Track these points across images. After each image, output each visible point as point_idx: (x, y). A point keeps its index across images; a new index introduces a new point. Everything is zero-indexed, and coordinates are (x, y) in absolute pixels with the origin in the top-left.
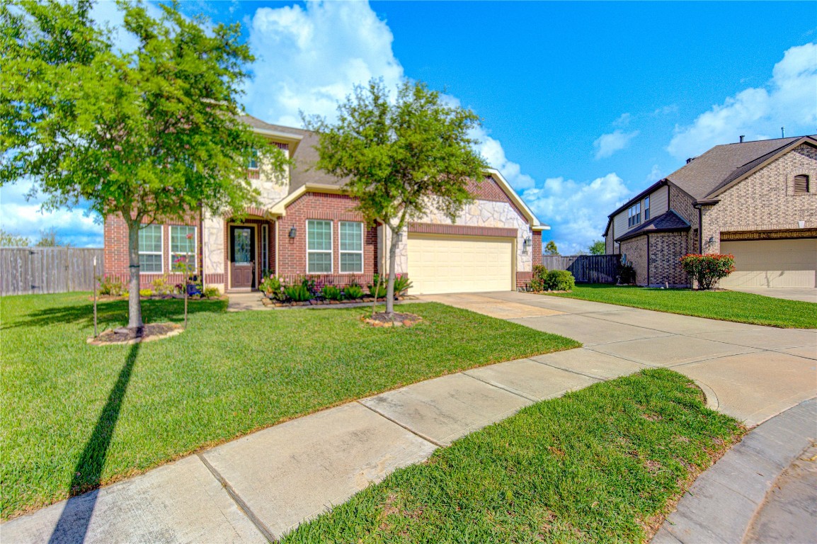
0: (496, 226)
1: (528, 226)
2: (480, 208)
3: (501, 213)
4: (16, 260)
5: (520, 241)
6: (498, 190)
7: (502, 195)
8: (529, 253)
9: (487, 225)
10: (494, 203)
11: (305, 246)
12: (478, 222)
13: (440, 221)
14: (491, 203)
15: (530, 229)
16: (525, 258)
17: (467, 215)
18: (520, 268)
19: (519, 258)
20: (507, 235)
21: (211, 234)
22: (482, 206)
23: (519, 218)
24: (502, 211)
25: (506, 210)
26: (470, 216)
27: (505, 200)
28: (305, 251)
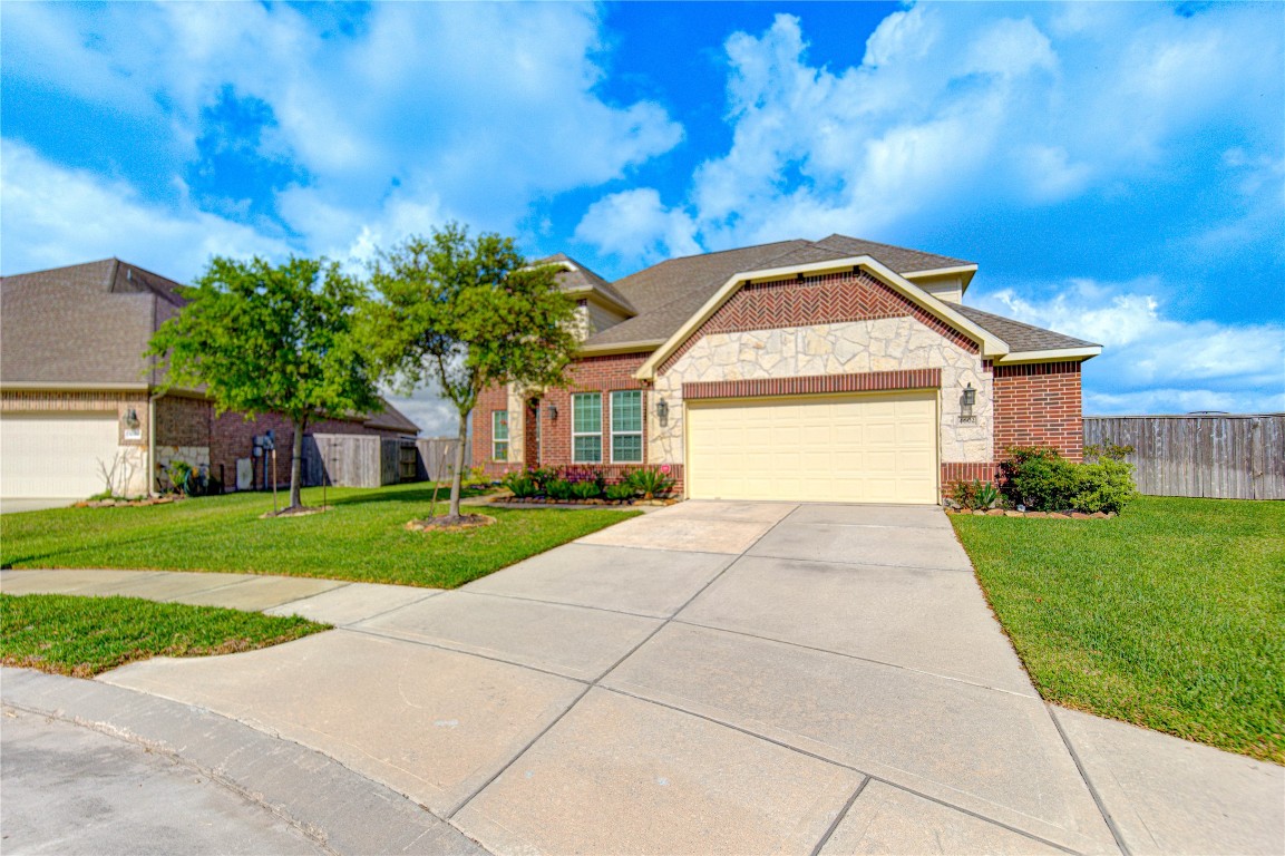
0: (875, 369)
1: (977, 358)
2: (831, 338)
3: (888, 342)
5: (950, 396)
6: (880, 294)
7: (891, 301)
8: (981, 420)
9: (850, 369)
10: (870, 323)
11: (570, 428)
12: (826, 366)
13: (742, 374)
14: (862, 324)
15: (987, 363)
16: (967, 431)
17: (801, 356)
18: (954, 455)
19: (948, 433)
20: (921, 384)
22: (838, 333)
23: (946, 342)
24: (892, 336)
25: (904, 332)
26: (808, 358)
27: (902, 311)
28: (570, 434)
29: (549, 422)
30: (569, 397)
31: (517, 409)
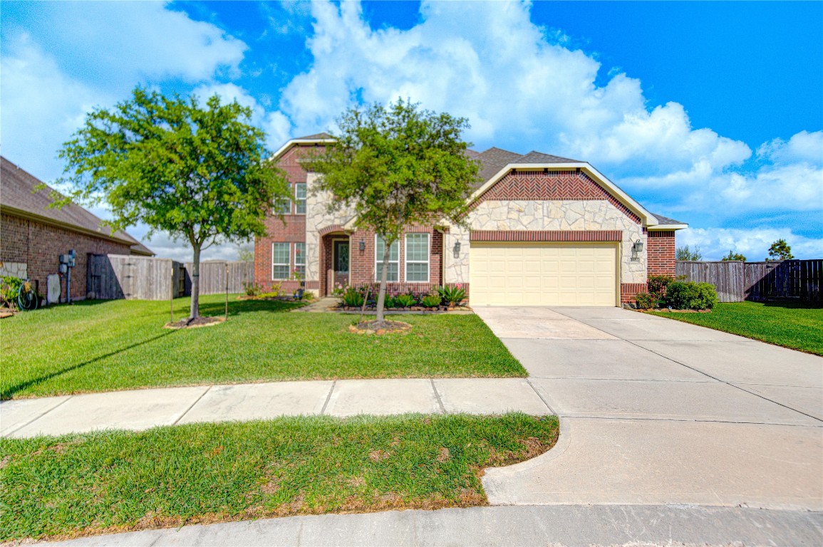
0: (588, 229)
1: (640, 226)
2: (563, 209)
3: (595, 213)
4: (218, 270)
5: (626, 247)
6: (591, 186)
7: (597, 191)
8: (642, 260)
9: (574, 228)
10: (585, 202)
11: (374, 257)
12: (560, 225)
13: (509, 227)
14: (581, 202)
15: (644, 229)
16: (634, 266)
17: (546, 218)
18: (627, 279)
19: (625, 267)
20: (610, 239)
21: (310, 249)
22: (567, 206)
23: (625, 216)
24: (597, 211)
25: (603, 209)
26: (550, 220)
27: (602, 197)
28: (374, 262)
29: (358, 253)
30: (374, 235)
31: (314, 242)
